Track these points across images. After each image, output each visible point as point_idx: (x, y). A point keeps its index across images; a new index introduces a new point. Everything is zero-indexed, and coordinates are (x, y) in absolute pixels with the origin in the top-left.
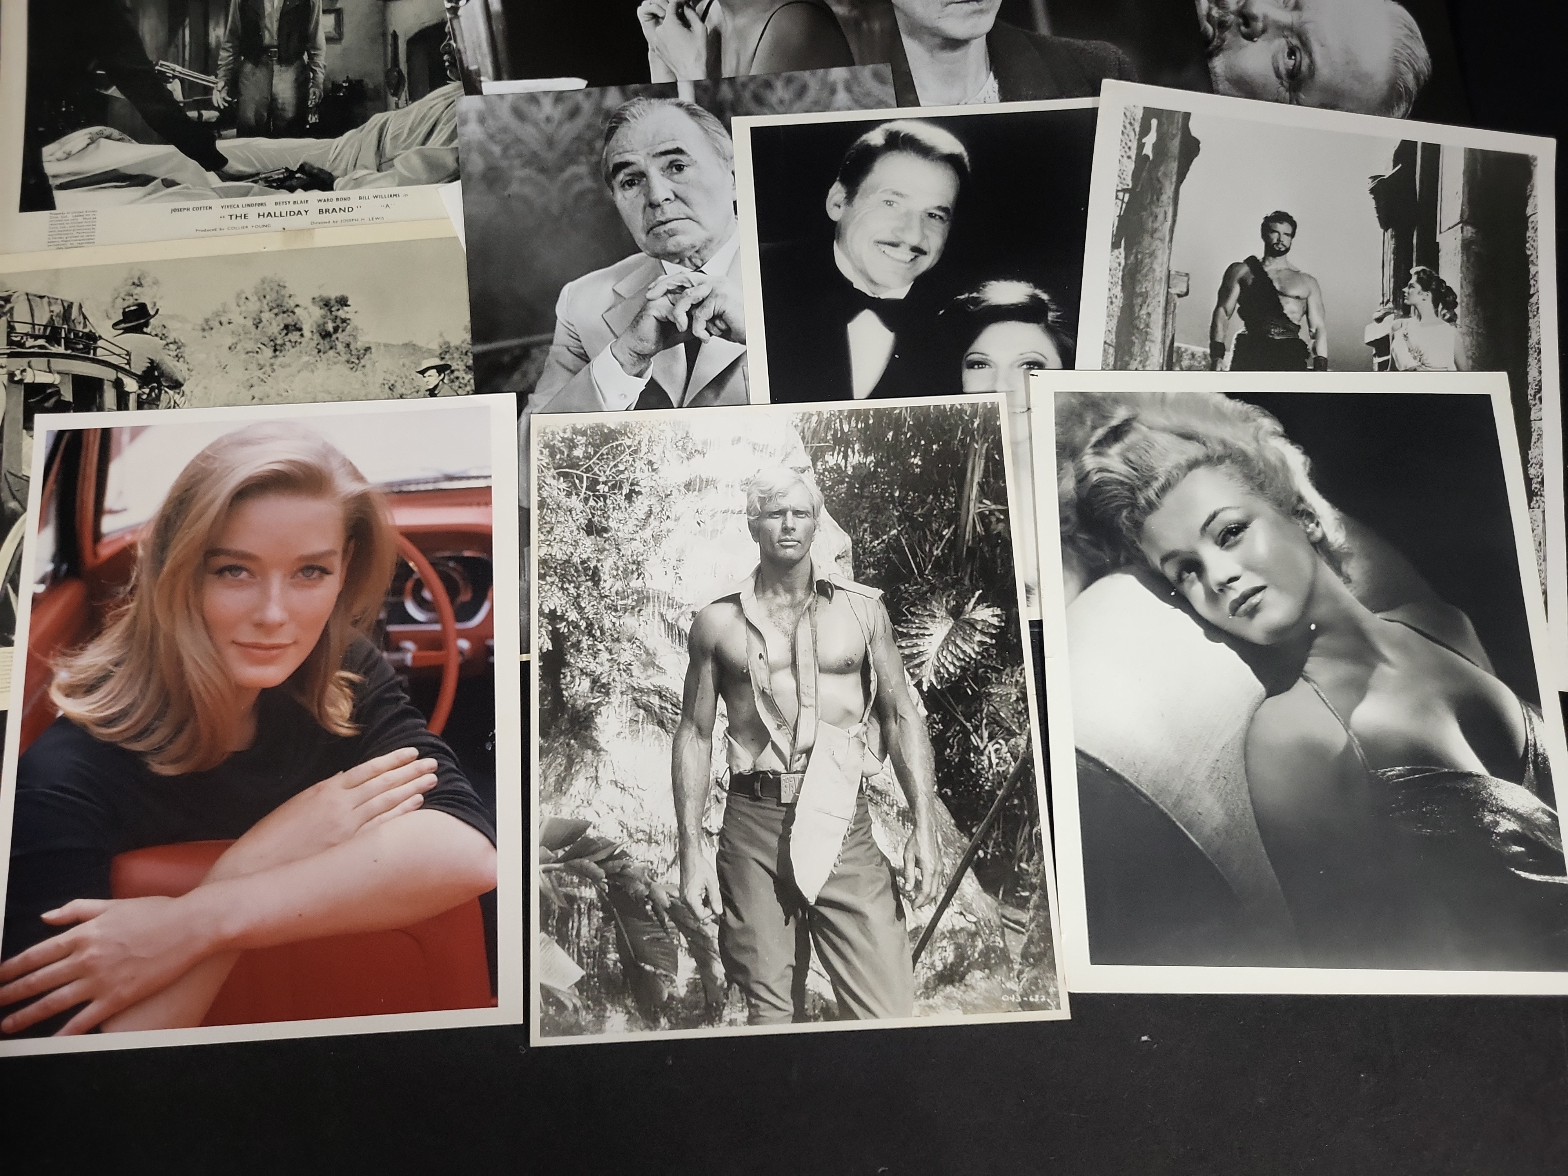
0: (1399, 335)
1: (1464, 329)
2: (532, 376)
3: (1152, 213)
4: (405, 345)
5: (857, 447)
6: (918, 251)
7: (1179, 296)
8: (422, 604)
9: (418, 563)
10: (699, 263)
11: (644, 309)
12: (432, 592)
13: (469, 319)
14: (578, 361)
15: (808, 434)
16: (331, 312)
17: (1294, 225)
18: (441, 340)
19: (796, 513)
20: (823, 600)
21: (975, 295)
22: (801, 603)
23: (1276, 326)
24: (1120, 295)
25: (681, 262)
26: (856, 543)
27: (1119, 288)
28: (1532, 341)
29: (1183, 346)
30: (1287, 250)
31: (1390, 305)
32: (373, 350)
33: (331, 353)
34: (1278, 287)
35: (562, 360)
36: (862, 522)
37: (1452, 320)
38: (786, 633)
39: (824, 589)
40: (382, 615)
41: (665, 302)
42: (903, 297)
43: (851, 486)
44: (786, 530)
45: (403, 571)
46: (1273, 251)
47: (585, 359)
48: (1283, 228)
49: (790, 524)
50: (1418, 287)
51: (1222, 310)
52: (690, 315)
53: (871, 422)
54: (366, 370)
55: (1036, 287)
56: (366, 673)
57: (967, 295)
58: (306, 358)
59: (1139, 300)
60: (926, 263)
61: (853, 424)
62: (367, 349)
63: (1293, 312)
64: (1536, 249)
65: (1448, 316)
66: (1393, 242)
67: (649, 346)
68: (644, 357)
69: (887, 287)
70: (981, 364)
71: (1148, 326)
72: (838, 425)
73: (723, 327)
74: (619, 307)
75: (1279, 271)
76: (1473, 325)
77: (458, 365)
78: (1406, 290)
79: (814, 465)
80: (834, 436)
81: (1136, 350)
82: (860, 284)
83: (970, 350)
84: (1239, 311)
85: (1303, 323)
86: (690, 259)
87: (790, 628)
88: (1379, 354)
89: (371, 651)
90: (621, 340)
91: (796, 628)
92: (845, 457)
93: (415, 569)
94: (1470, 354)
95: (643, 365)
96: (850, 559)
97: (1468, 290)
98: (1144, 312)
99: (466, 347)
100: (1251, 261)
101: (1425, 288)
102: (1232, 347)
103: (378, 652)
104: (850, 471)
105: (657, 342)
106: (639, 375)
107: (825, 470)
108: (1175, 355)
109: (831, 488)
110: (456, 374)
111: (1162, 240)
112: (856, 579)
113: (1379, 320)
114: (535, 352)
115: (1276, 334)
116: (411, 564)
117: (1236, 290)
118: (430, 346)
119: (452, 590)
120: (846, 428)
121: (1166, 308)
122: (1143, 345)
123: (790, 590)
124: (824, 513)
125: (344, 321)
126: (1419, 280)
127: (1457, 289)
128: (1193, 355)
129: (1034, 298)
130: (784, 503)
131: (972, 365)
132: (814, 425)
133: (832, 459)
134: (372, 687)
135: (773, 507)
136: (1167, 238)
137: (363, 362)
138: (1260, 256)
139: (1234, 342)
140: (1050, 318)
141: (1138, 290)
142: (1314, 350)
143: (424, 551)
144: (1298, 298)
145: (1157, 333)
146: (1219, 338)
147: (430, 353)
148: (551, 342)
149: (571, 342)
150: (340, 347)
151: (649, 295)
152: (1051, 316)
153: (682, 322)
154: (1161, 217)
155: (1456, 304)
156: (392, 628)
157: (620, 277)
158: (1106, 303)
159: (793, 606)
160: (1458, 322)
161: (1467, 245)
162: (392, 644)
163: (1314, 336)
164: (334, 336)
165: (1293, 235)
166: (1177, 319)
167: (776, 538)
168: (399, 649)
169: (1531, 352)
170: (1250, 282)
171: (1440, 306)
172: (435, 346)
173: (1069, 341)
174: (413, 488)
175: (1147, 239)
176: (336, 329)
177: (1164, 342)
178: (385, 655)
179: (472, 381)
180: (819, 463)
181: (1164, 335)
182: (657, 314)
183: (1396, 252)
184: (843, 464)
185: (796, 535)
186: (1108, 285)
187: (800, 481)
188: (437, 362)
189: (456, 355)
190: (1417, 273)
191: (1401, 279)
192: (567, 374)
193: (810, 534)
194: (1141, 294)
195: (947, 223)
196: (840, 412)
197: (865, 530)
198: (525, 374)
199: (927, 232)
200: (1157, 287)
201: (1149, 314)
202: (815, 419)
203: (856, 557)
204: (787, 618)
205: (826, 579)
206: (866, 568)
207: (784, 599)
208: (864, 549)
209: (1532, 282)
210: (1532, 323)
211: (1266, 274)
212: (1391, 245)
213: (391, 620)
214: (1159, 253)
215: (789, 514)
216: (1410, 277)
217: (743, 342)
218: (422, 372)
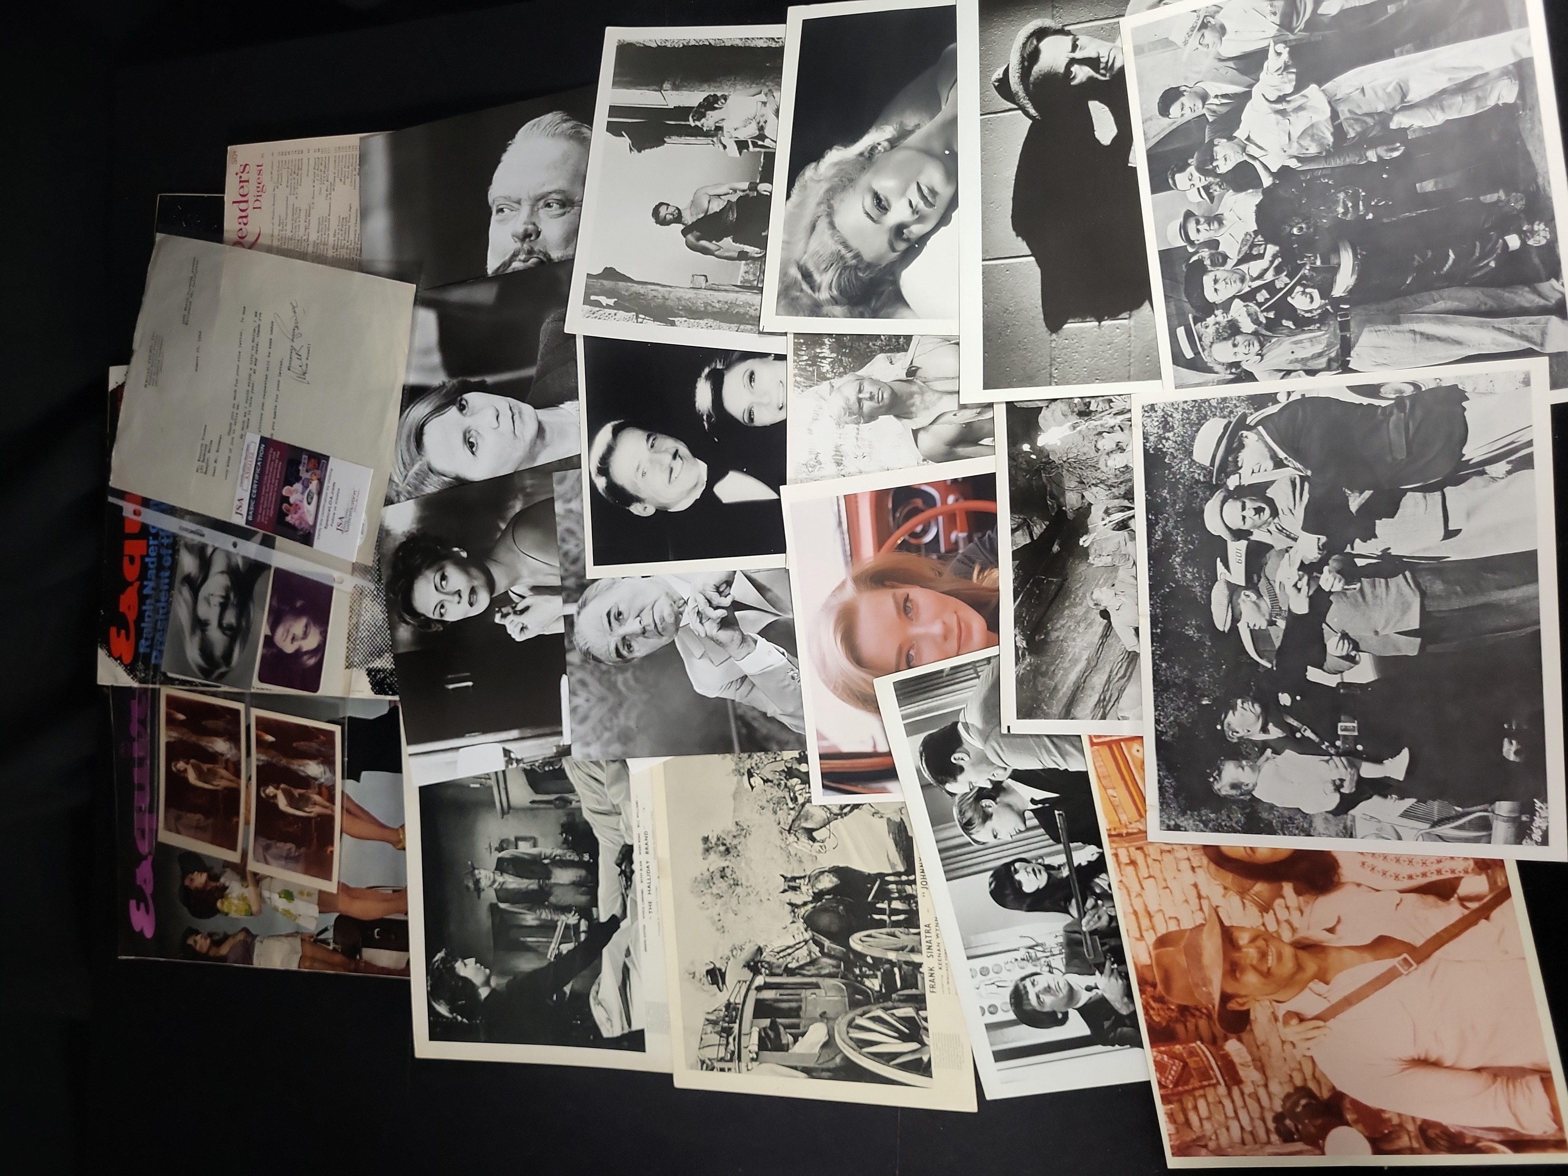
0: (735, 134)
1: (732, 90)
2: (756, 714)
3: (652, 299)
4: (734, 799)
5: (818, 350)
6: (675, 455)
7: (707, 281)
8: (925, 531)
9: (898, 537)
10: (682, 601)
11: (712, 639)
12: (917, 525)
13: (717, 755)
14: (746, 683)
15: (808, 383)
16: (712, 848)
17: (661, 204)
18: (732, 775)
19: (860, 391)
20: (919, 373)
21: (705, 417)
22: (921, 388)
23: (728, 216)
24: (705, 321)
25: (681, 614)
26: (882, 351)
27: (701, 321)
28: (740, 44)
29: (740, 279)
30: (678, 209)
31: (715, 139)
32: (737, 820)
33: (739, 848)
34: (702, 215)
35: (746, 694)
36: (869, 347)
37: (725, 98)
38: (940, 398)
39: (912, 372)
40: (934, 556)
41: (707, 624)
42: (706, 466)
43: (844, 354)
44: (871, 398)
45: (904, 547)
46: (678, 219)
47: (745, 677)
48: (663, 211)
49: (868, 395)
50: (703, 120)
51: (716, 253)
52: (717, 608)
53: (802, 341)
54: (751, 825)
55: (700, 376)
56: (974, 563)
57: (705, 423)
58: (743, 865)
59: (709, 308)
60: (683, 450)
61: (803, 353)
62: (737, 824)
63: (719, 205)
64: (679, 40)
65: (723, 101)
66: (673, 137)
67: (737, 635)
68: (744, 639)
69: (699, 476)
70: (751, 413)
71: (726, 303)
72: (803, 363)
73: (724, 585)
74: (710, 655)
75: (692, 215)
76: (729, 83)
77: (748, 764)
78: (705, 129)
79: (829, 379)
80: (810, 365)
81: (742, 311)
82: (697, 494)
83: (742, 420)
84: (717, 241)
85: (726, 198)
86: (679, 608)
87: (937, 395)
88: (747, 147)
89: (959, 560)
90: (732, 654)
91: (937, 391)
92: (825, 358)
93: (902, 539)
94: (748, 86)
95: (749, 639)
96: (893, 354)
97: (706, 86)
98: (717, 305)
99: (736, 759)
100: (684, 233)
101: (704, 116)
102: (742, 246)
103: (959, 557)
104: (834, 355)
105: (734, 630)
106: (755, 642)
107: (832, 372)
108: (746, 284)
109: (845, 367)
110: (753, 765)
111: (670, 292)
112: (906, 351)
113: (725, 147)
114: (740, 711)
115: (733, 216)
116: (899, 542)
117: (703, 243)
118: (735, 782)
119: (916, 512)
120: (806, 358)
121: (715, 290)
122: (739, 306)
123: (911, 395)
124: (861, 372)
125: (718, 839)
126: (699, 120)
127: (705, 95)
128: (746, 272)
129: (708, 377)
130: (853, 399)
131: (751, 420)
132: (802, 379)
133: (826, 367)
134: (983, 557)
135: (856, 407)
136: (669, 289)
137: (745, 827)
138: (681, 227)
139: (738, 245)
140: (721, 367)
141: (702, 309)
142: (744, 191)
143: (890, 535)
144: (709, 202)
145: (731, 297)
146: (736, 255)
147: (740, 782)
148: (733, 701)
149: (734, 687)
150: (735, 842)
151: (703, 635)
152: (719, 366)
153: (722, 613)
154: (655, 293)
155: (715, 95)
156: (943, 549)
157: (690, 654)
158: (710, 331)
159: (922, 393)
160: (726, 94)
161: (676, 88)
162: (953, 548)
163: (735, 191)
164: (728, 845)
165: (668, 205)
166: (722, 283)
167: (877, 405)
168: (956, 543)
169: (747, 45)
170: (698, 234)
171: (716, 105)
172: (735, 779)
173: (736, 355)
174: (848, 548)
175: (669, 303)
176: (724, 844)
177: (737, 292)
178: (961, 551)
179: (759, 754)
180: (828, 376)
181: (733, 291)
182: (716, 630)
183: (679, 135)
184: (830, 360)
185: (875, 392)
186: (699, 329)
187: (839, 388)
188: (746, 777)
189: (741, 765)
190: (694, 121)
191: (697, 132)
192: (754, 689)
193: (874, 382)
194: (705, 307)
195: (658, 435)
196: (795, 361)
197: (874, 345)
198: (754, 719)
199: (663, 449)
200: (701, 296)
201: (719, 302)
202: (798, 379)
203: (891, 351)
204: (930, 397)
205: (906, 371)
206: (899, 344)
207: (917, 399)
208: (886, 345)
209: (701, 43)
210: (728, 44)
211: (693, 223)
212: (675, 139)
213: (938, 550)
214: (679, 295)
215: (861, 396)
216: (696, 126)
217: (735, 572)
218: (752, 788)
